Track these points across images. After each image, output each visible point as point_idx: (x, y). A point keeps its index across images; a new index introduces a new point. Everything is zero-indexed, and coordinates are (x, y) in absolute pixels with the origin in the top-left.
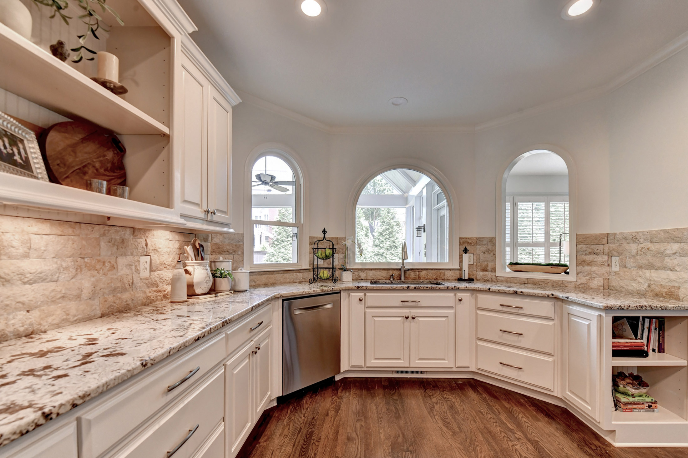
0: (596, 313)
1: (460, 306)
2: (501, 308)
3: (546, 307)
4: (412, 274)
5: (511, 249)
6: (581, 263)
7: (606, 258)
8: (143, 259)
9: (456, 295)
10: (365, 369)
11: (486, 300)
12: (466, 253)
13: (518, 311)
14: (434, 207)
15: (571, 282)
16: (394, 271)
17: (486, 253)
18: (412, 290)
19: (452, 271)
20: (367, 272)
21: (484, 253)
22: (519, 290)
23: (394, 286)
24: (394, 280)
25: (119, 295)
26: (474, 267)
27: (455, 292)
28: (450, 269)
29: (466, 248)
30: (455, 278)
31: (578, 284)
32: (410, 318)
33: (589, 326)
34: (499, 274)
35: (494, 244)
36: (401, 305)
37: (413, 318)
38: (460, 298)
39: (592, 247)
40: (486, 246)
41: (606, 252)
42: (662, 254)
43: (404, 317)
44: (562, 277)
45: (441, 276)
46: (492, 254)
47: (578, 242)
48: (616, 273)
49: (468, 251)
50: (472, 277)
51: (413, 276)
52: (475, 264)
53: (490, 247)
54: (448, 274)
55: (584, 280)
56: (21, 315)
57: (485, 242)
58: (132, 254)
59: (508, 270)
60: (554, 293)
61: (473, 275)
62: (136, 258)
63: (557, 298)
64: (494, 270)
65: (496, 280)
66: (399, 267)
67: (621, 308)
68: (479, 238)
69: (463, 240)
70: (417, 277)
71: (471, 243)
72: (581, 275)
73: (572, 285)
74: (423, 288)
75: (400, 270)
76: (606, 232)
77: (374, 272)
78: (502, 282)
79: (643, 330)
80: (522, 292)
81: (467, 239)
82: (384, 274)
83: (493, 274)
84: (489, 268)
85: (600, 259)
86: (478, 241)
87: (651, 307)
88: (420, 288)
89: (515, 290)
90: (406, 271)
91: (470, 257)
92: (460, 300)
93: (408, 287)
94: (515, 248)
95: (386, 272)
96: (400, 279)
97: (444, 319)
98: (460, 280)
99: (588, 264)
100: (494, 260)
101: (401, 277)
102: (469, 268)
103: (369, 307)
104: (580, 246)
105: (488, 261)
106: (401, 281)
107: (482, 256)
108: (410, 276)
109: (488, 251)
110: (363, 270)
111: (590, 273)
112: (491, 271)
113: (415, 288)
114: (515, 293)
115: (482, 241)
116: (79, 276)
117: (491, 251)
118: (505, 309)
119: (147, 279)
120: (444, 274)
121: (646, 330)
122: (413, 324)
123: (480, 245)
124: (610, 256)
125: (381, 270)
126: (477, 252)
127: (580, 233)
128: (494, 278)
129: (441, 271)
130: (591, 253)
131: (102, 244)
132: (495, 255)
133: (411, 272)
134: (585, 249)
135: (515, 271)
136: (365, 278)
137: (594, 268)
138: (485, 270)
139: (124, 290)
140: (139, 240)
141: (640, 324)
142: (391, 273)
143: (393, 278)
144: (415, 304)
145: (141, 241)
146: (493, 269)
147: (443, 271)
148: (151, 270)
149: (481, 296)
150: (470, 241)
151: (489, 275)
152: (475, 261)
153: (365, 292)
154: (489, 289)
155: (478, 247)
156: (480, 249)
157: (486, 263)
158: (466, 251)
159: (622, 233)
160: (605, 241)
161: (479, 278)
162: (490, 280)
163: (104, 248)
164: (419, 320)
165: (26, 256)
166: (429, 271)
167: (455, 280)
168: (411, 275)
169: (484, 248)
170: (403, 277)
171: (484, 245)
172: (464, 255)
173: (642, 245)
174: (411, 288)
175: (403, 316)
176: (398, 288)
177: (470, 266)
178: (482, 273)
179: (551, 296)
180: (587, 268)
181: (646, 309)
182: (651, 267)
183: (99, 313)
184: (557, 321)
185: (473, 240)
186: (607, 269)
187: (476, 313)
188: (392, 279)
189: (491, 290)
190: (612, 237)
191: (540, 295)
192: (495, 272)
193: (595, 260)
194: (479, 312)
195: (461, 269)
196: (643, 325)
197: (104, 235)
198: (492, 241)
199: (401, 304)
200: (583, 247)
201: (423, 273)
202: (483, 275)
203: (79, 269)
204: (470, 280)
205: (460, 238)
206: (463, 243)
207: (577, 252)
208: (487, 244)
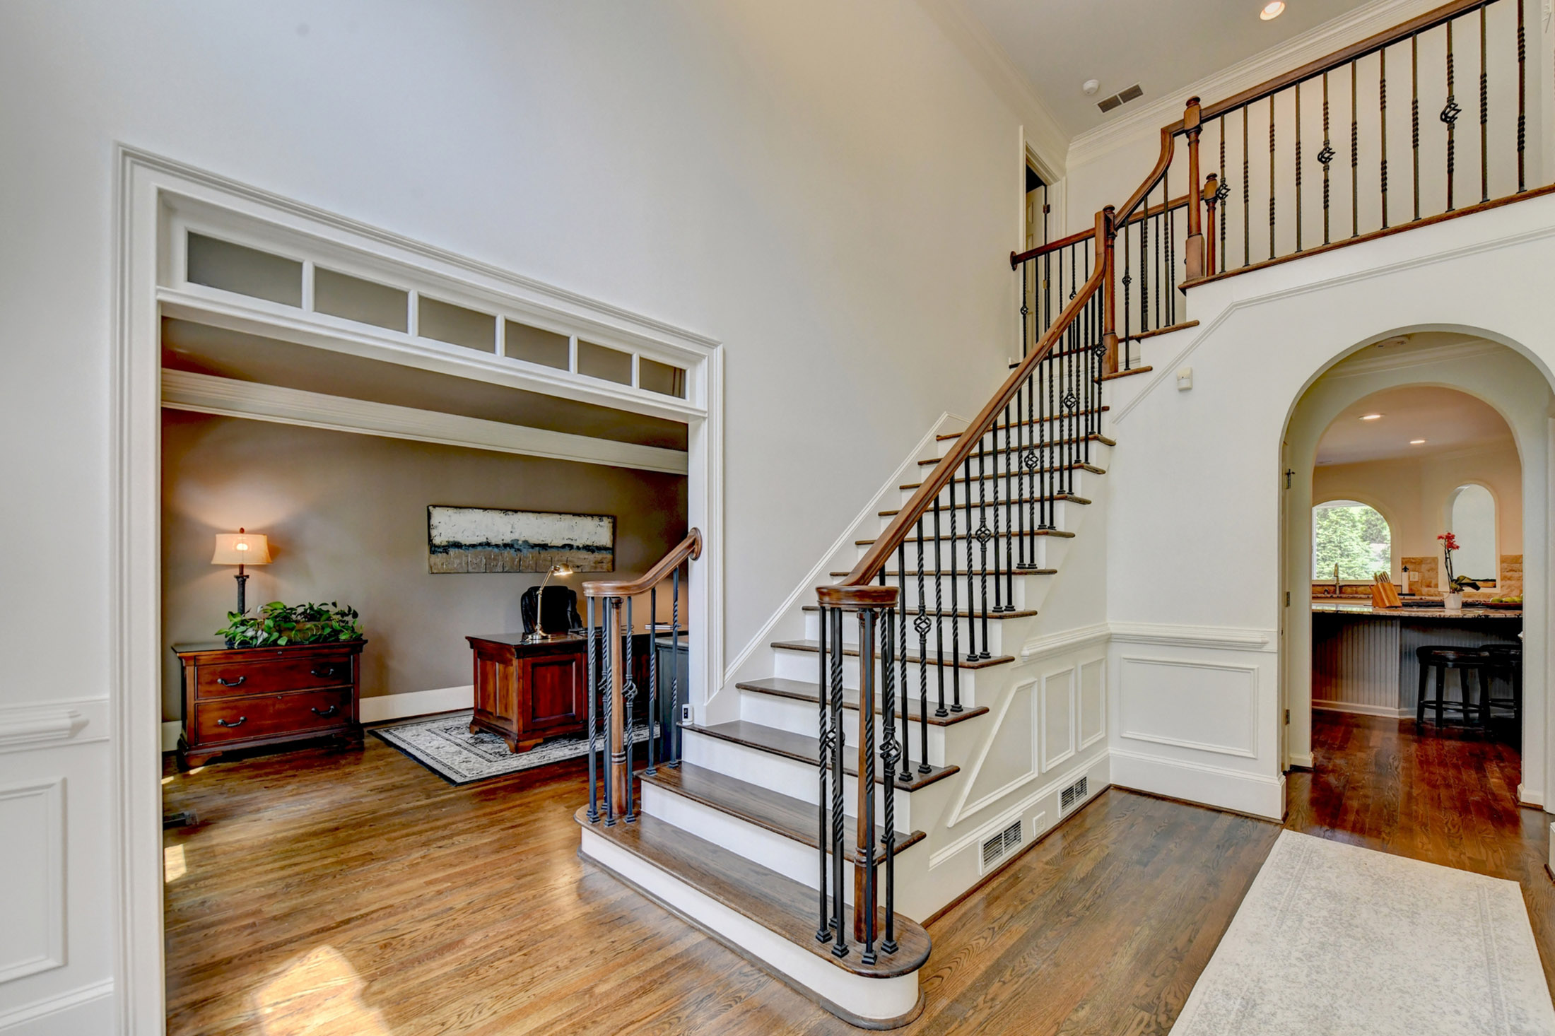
4: (1349, 590)
6: (1503, 578)
12: (1405, 571)
16: (1330, 587)
17: (1430, 571)
26: (1420, 584)
29: (1405, 567)
35: (1436, 564)
40: (1430, 565)
46: (1435, 572)
47: (1503, 561)
49: (1409, 569)
52: (1420, 581)
53: (1433, 566)
57: (1428, 562)
61: (1417, 591)
64: (1436, 586)
66: (1334, 583)
68: (1421, 558)
71: (1411, 563)
75: (1334, 586)
76: (1515, 554)
81: (1406, 558)
82: (1319, 589)
83: (1435, 589)
84: (1432, 585)
85: (1517, 575)
86: (1422, 561)
90: (1341, 587)
91: (1411, 575)
95: (1321, 587)
99: (1509, 579)
100: (1437, 577)
101: (1335, 591)
102: (1410, 585)
104: (1502, 565)
105: (1431, 578)
107: (1427, 574)
111: (1509, 587)
115: (1425, 560)
117: (1433, 570)
123: (1425, 564)
126: (1422, 570)
127: (1504, 554)
130: (1511, 570)
132: (1437, 573)
137: (1513, 582)
138: (1429, 586)
142: (1326, 588)
150: (1409, 560)
152: (1420, 578)
155: (1423, 565)
156: (1424, 567)
157: (1430, 580)
158: (1405, 569)
161: (1424, 593)
169: (1427, 567)
170: (1338, 592)
177: (1413, 583)
178: (1426, 589)
180: (1508, 582)
185: (1411, 560)
198: (1435, 560)
200: (1505, 565)
202: (1429, 591)
205: (1403, 558)
206: (1406, 563)
207: (1501, 569)
208: (1430, 563)
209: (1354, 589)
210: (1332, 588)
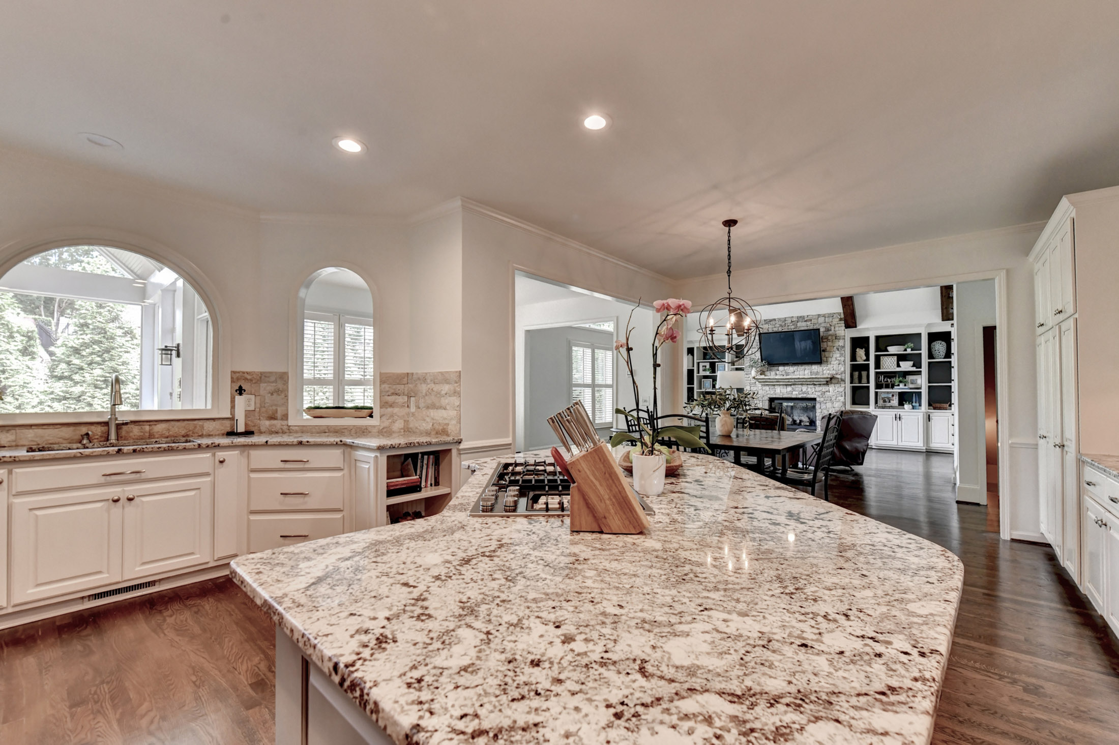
0: (373, 455)
1: (222, 471)
2: (282, 465)
3: (334, 456)
4: (136, 431)
5: (334, 388)
6: (384, 405)
7: (406, 398)
9: (214, 455)
10: (10, 610)
11: (262, 457)
12: (241, 394)
13: (302, 466)
14: (198, 315)
15: (374, 426)
16: (93, 428)
17: (275, 395)
18: (128, 454)
19: (217, 422)
20: (18, 431)
21: (272, 394)
22: (304, 440)
23: (87, 451)
24: (90, 442)
26: (257, 414)
27: (214, 451)
28: (214, 419)
29: (240, 387)
30: (223, 432)
31: (381, 428)
32: (123, 500)
33: (369, 468)
34: (291, 422)
35: (286, 383)
36: (103, 482)
37: (130, 500)
38: (222, 459)
39: (394, 387)
40: (274, 384)
41: (406, 393)
42: (439, 395)
43: (111, 501)
44: (368, 422)
45: (196, 430)
46: (283, 396)
47: (382, 382)
48: (413, 414)
49: (245, 391)
50: (252, 429)
51: (138, 434)
52: (257, 410)
53: (280, 385)
54: (209, 427)
55: (387, 423)
57: (273, 379)
59: (306, 416)
60: (343, 440)
61: (254, 426)
63: (345, 445)
64: (285, 417)
65: (289, 430)
66: (105, 419)
67: (392, 447)
68: (264, 373)
69: (238, 375)
70: (147, 434)
71: (251, 380)
72: (384, 419)
73: (375, 430)
74: (150, 450)
75: (106, 424)
76: (406, 371)
77: (40, 431)
78: (296, 432)
79: (422, 467)
80: (308, 442)
81: (244, 373)
82: (67, 432)
83: (284, 423)
84: (279, 415)
85: (401, 399)
86: (261, 378)
87: (418, 443)
88: (145, 450)
89: (300, 439)
90: (119, 426)
91: (249, 400)
92: (221, 462)
93: (119, 450)
94: (340, 387)
95: (72, 428)
96: (107, 440)
97: (192, 493)
98: (231, 434)
99: (391, 406)
100: (286, 404)
101: (108, 435)
102: (246, 416)
103: (20, 494)
104: (383, 386)
105: (276, 405)
106: (108, 443)
107: (268, 399)
108: (131, 434)
109: (278, 392)
110: (7, 428)
111: (392, 416)
112: (282, 419)
113: (135, 451)
114: (300, 443)
115: (269, 377)
117: (282, 392)
118: (288, 466)
120: (202, 427)
121: (425, 467)
122: (130, 509)
123: (265, 382)
124: (409, 397)
125: (58, 426)
126: (262, 392)
127: (383, 371)
128: (285, 428)
129: (196, 422)
130: (393, 394)
132: (286, 396)
133: (132, 426)
134: (387, 389)
135: (315, 417)
136: (14, 444)
137: (396, 410)
138: (272, 418)
141: (419, 461)
142: (84, 430)
143: (88, 439)
144: (137, 477)
146: (284, 415)
147: (200, 423)
149: (254, 453)
150: (249, 377)
151: (278, 424)
152: (258, 405)
153: (10, 467)
154: (267, 442)
155: (262, 385)
156: (265, 388)
157: (274, 408)
158: (240, 391)
159: (417, 373)
160: (405, 380)
161: (263, 429)
162: (280, 431)
164: (143, 502)
166: (173, 423)
167: (223, 435)
168: (131, 432)
169: (271, 387)
170: (113, 436)
171: (272, 382)
172: (238, 398)
173: (429, 386)
174: (125, 451)
175: (108, 500)
176: (94, 454)
177: (248, 414)
178: (267, 423)
179: (339, 443)
180: (390, 410)
181: (414, 446)
182: (433, 406)
184: (346, 471)
185: (254, 376)
186: (407, 410)
187: (249, 476)
188: (85, 442)
189: (269, 443)
190: (410, 377)
191: (328, 443)
192: (287, 419)
193: (397, 401)
194: (253, 475)
195: (232, 419)
196: (422, 462)
198: (283, 377)
199: (103, 479)
200: (386, 386)
201: (159, 428)
202: (270, 426)
204: (248, 433)
205: (233, 372)
206: (238, 379)
207: (381, 392)
208: (276, 381)
209: (147, 428)
210: (99, 430)
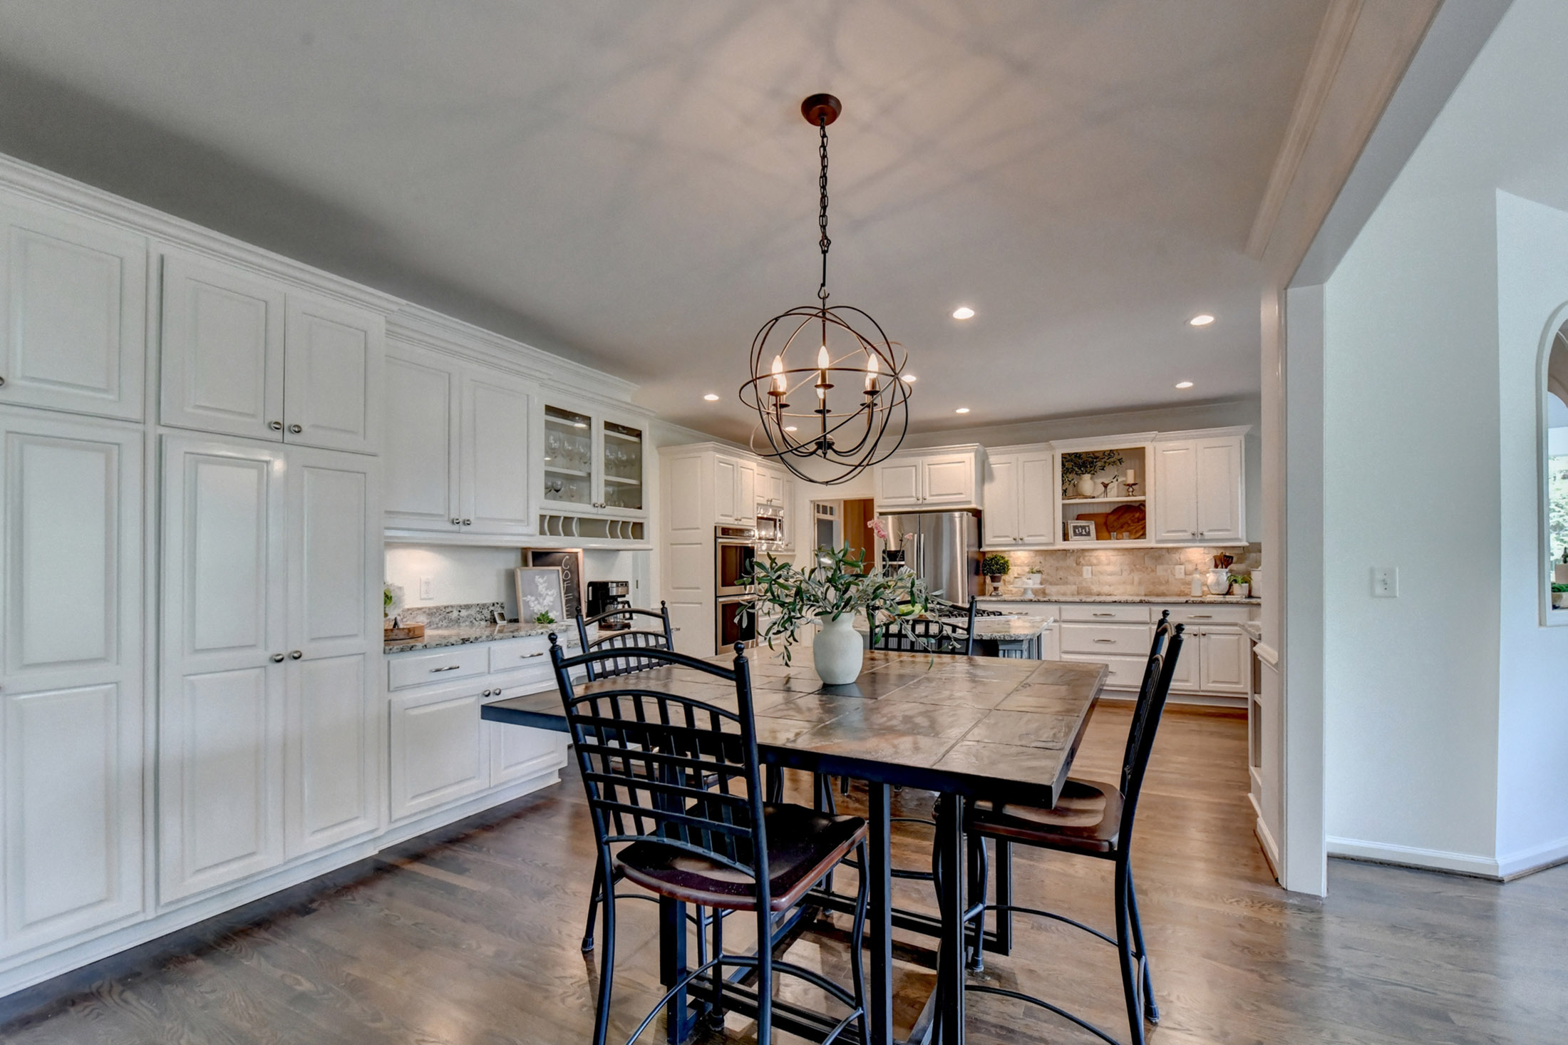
8: (1178, 567)
25: (1158, 586)
56: (1107, 587)
58: (1168, 564)
62: (1172, 566)
116: (1132, 574)
119: (1181, 579)
131: (1146, 559)
139: (1161, 584)
140: (1174, 555)
145: (1176, 556)
148: (1186, 574)
163: (1148, 562)
165: (1108, 564)
183: (1143, 593)
197: (1147, 554)
203: (1132, 571)
